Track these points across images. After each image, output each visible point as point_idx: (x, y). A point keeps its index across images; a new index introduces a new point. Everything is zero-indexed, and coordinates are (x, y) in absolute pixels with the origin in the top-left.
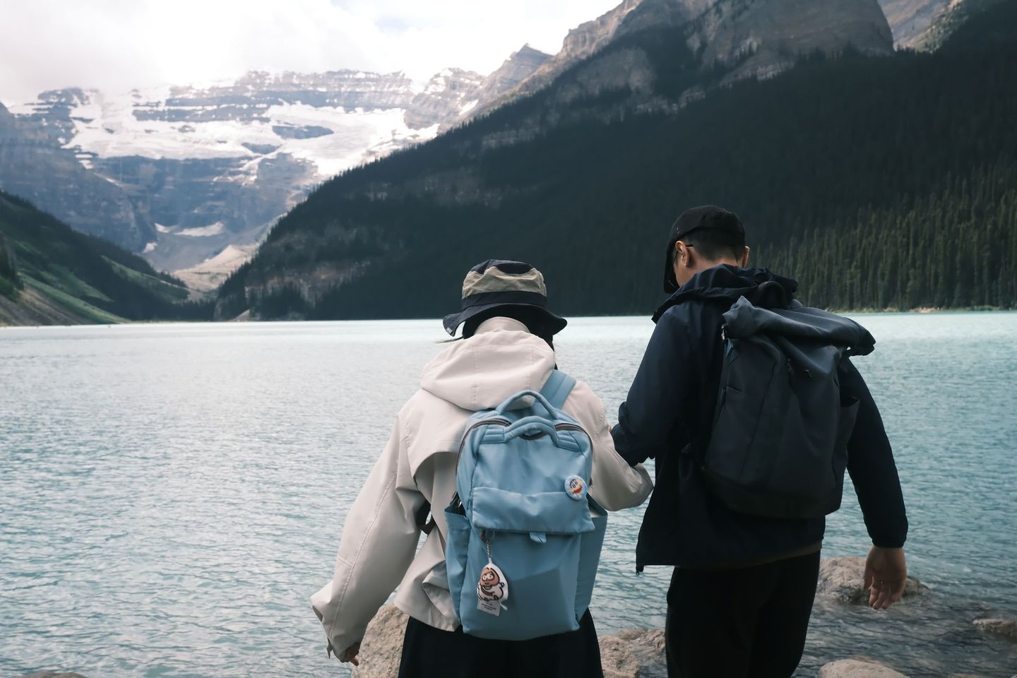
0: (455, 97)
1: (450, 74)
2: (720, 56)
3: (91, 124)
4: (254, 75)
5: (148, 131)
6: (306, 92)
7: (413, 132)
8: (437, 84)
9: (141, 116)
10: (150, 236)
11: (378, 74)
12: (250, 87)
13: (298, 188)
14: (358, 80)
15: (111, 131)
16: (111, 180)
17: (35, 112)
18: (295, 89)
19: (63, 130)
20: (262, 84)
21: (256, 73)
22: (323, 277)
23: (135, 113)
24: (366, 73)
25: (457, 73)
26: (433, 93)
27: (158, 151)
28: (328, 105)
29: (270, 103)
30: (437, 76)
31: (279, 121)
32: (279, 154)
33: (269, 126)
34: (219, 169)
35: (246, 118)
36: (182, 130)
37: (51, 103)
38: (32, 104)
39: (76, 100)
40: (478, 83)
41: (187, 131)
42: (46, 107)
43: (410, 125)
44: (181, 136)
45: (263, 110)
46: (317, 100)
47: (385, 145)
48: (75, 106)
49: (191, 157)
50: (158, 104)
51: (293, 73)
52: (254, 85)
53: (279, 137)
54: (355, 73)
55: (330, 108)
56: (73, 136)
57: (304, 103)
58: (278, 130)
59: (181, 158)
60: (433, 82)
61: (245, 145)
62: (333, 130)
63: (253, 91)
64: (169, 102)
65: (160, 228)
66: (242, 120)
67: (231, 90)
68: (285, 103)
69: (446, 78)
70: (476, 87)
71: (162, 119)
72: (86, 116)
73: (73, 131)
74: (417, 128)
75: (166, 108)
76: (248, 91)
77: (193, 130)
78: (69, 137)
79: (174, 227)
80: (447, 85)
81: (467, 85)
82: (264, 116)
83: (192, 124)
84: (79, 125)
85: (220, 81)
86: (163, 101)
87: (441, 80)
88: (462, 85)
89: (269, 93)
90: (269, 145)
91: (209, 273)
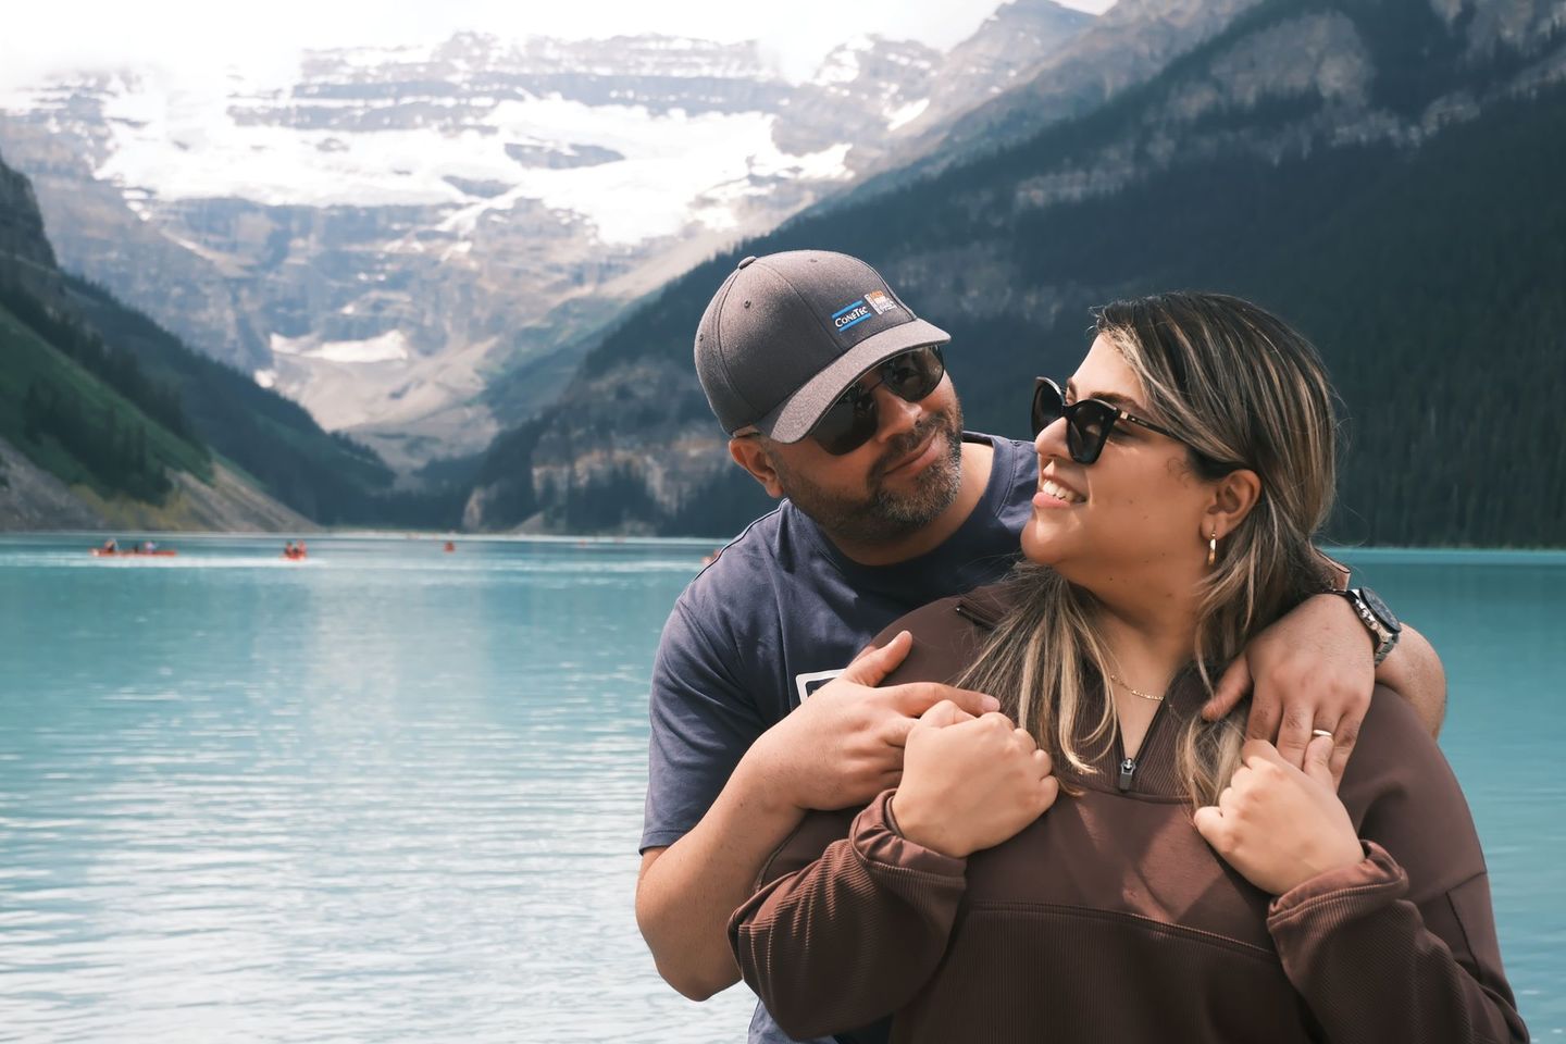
0: (875, 92)
1: (868, 46)
2: (1508, 33)
3: (144, 132)
4: (468, 41)
5: (258, 148)
6: (572, 77)
7: (790, 160)
8: (838, 64)
9: (243, 118)
10: (264, 359)
11: (716, 43)
12: (460, 64)
13: (559, 269)
14: (677, 53)
15: (183, 146)
16: (190, 245)
17: (36, 105)
18: (550, 70)
19: (90, 143)
20: (484, 58)
21: (472, 35)
22: (694, 452)
23: (231, 111)
24: (695, 41)
25: (882, 45)
26: (834, 84)
27: (278, 189)
28: (614, 101)
29: (500, 96)
30: (841, 48)
31: (516, 133)
32: (520, 201)
33: (496, 143)
34: (396, 227)
35: (453, 124)
36: (325, 147)
37: (67, 88)
38: (31, 90)
39: (115, 84)
40: (924, 65)
41: (332, 150)
42: (58, 95)
43: (786, 146)
44: (323, 159)
45: (484, 111)
46: (592, 93)
47: (733, 187)
48: (114, 94)
49: (340, 202)
50: (276, 94)
51: (547, 38)
52: (469, 59)
53: (517, 165)
54: (669, 39)
55: (619, 109)
56: (108, 154)
57: (566, 97)
58: (514, 151)
59: (322, 205)
60: (830, 60)
61: (450, 179)
62: (623, 151)
63: (466, 72)
64: (299, 91)
65: (278, 343)
66: (444, 129)
67: (421, 69)
68: (529, 97)
69: (860, 55)
70: (923, 73)
71: (284, 123)
72: (135, 116)
73: (110, 145)
74: (799, 153)
75: (293, 103)
76: (454, 70)
77: (345, 148)
78: (103, 155)
79: (304, 340)
80: (861, 69)
81: (903, 68)
82: (486, 121)
83: (344, 136)
84: (121, 133)
85: (401, 49)
86: (288, 87)
87: (848, 58)
88: (892, 71)
89: (501, 78)
90: (496, 182)
91: (401, 436)
